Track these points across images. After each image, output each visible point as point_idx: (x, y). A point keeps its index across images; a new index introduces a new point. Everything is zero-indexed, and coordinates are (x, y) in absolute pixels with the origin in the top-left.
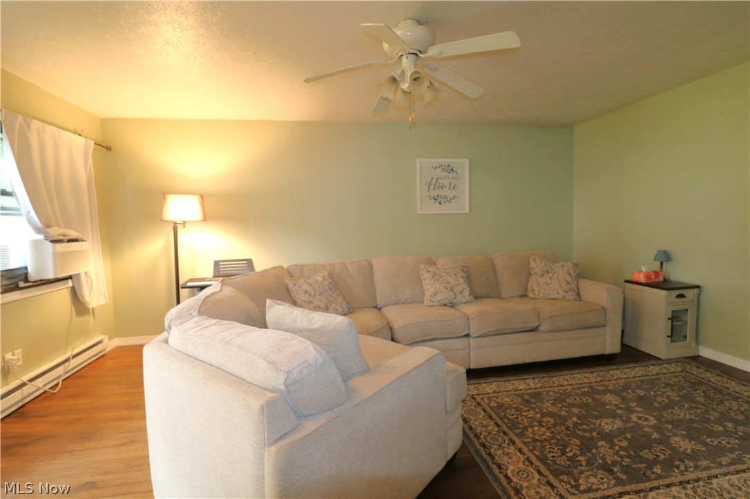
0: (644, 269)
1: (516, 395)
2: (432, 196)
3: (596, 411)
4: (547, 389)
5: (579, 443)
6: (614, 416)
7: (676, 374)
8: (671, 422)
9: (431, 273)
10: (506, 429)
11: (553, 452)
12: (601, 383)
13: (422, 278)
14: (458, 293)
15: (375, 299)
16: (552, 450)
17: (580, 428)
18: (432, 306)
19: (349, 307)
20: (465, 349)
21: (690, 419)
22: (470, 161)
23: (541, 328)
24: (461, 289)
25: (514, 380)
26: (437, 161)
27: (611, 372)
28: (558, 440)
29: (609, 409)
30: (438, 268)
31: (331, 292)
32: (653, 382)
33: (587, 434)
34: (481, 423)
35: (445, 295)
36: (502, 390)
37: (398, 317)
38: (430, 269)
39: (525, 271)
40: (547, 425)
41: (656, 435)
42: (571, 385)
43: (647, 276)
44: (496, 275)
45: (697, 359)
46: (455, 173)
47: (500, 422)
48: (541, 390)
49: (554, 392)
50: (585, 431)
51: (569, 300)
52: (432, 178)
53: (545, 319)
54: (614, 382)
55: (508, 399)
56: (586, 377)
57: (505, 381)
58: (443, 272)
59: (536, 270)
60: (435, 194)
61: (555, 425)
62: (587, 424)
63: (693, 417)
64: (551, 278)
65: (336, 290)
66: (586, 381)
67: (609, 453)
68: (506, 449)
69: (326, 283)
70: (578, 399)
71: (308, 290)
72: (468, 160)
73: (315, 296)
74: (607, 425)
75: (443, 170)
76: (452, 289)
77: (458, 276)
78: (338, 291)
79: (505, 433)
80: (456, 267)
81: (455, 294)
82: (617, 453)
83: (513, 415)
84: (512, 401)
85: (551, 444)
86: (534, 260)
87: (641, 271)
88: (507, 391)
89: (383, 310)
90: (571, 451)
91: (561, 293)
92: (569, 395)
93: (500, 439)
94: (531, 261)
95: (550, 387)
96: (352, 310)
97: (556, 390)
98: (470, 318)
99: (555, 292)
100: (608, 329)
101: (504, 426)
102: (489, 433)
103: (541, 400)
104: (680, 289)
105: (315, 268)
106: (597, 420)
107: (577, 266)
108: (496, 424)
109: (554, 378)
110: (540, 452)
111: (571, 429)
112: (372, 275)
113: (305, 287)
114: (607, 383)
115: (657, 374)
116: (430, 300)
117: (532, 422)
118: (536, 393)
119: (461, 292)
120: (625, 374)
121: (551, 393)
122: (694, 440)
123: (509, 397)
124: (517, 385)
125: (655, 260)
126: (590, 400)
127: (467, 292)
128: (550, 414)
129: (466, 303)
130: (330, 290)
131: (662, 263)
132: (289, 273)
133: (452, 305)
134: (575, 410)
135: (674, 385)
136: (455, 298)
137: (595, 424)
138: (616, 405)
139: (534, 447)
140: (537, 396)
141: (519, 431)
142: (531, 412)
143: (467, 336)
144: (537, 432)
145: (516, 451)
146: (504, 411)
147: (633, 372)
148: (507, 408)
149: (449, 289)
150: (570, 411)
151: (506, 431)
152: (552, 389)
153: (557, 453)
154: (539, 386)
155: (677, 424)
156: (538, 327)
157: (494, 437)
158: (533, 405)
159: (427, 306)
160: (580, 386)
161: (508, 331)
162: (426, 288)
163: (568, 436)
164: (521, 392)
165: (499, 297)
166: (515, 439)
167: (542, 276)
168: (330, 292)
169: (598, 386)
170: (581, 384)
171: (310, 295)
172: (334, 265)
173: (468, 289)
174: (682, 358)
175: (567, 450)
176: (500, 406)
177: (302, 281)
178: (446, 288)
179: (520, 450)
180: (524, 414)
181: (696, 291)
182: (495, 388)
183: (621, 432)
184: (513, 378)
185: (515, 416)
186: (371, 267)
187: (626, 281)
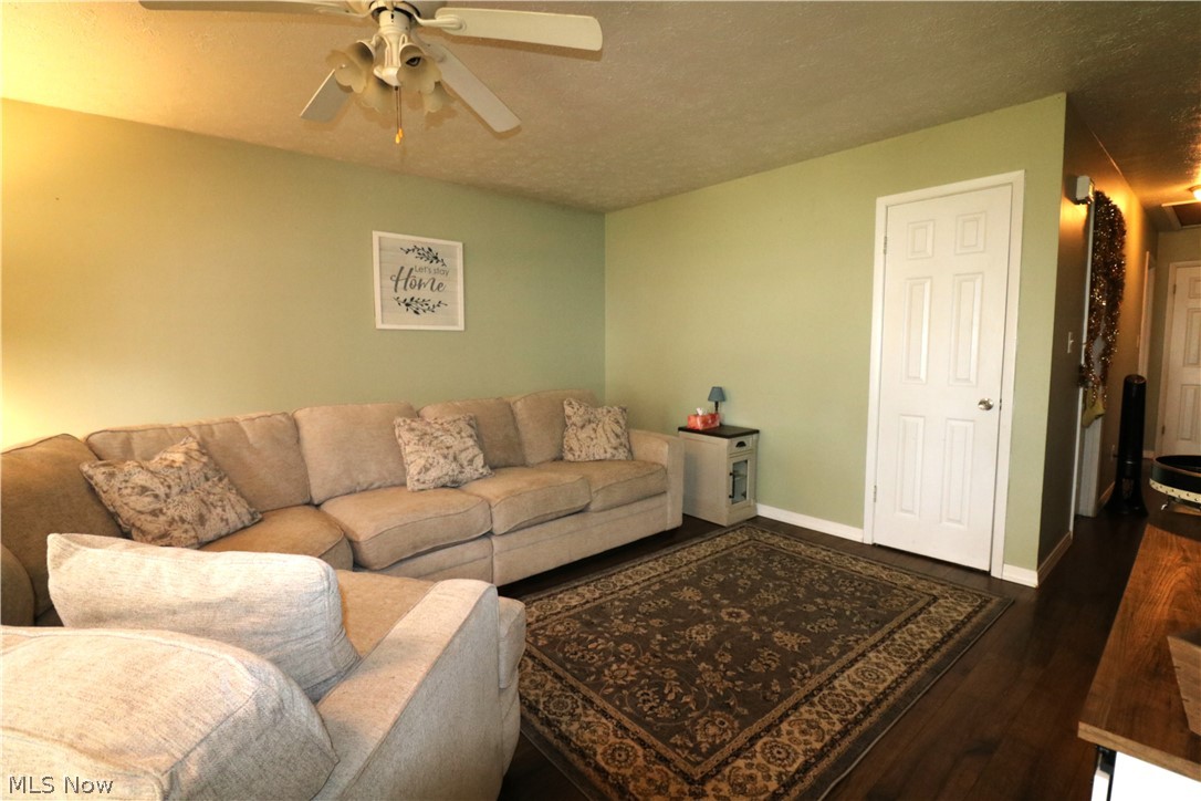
0: (700, 412)
1: (570, 617)
2: (402, 299)
3: (679, 617)
4: (609, 598)
5: (675, 675)
6: (702, 619)
7: (746, 544)
8: (764, 612)
9: (417, 433)
10: (573, 682)
11: (649, 701)
12: (672, 574)
13: (400, 441)
14: (465, 463)
15: (307, 486)
16: (646, 697)
17: (669, 649)
18: (422, 490)
19: (252, 510)
20: (485, 557)
21: (781, 603)
22: (464, 245)
23: (592, 507)
24: (471, 456)
25: (561, 592)
26: (410, 240)
27: (678, 554)
28: (649, 677)
29: (693, 610)
30: (429, 423)
31: (210, 483)
32: (724, 561)
33: (681, 657)
34: (532, 681)
35: (444, 469)
36: (548, 613)
37: (364, 520)
38: (414, 425)
39: (558, 422)
40: (627, 656)
41: (756, 636)
42: (637, 583)
43: (705, 422)
44: (517, 429)
45: (757, 521)
46: (440, 264)
47: (560, 672)
48: (601, 601)
49: (620, 600)
50: (675, 652)
51: (619, 460)
52: (402, 268)
53: (597, 492)
54: (685, 569)
55: (559, 628)
56: (651, 568)
57: (548, 597)
58: (438, 430)
59: (573, 419)
60: (408, 294)
61: (637, 654)
62: (677, 642)
63: (782, 599)
64: (595, 430)
65: (220, 480)
66: (653, 573)
67: (716, 679)
68: (583, 718)
69: (195, 466)
70: (653, 604)
71: (148, 484)
72: (460, 245)
73: (167, 496)
74: (701, 635)
75: (421, 256)
76: (455, 459)
77: (463, 434)
78: (226, 481)
79: (573, 689)
80: (459, 419)
81: (462, 466)
82: (724, 677)
83: (576, 653)
84: (569, 629)
85: (642, 688)
86: (570, 404)
87: (697, 415)
88: (556, 614)
89: (323, 507)
90: (670, 691)
91: (609, 450)
92: (639, 601)
93: (569, 701)
94: (566, 407)
95: (612, 593)
96: (260, 516)
97: (622, 597)
98: (493, 505)
99: (602, 451)
100: (669, 494)
101: (569, 676)
102: (550, 696)
103: (607, 617)
104: (740, 435)
105: (164, 437)
106: (685, 630)
107: (625, 410)
108: (556, 676)
109: (614, 577)
110: (632, 707)
111: (660, 655)
112: (298, 440)
113: (141, 478)
114: (678, 572)
115: (727, 549)
116: (418, 480)
117: (606, 659)
118: (596, 606)
119: (471, 462)
120: (693, 554)
121: (617, 603)
122: (795, 631)
123: (561, 624)
124: (566, 600)
125: (709, 399)
126: (668, 603)
127: (479, 461)
128: (626, 638)
129: (478, 479)
130: (207, 479)
131: (717, 404)
132: (92, 449)
133: (455, 485)
134: (655, 622)
135: (749, 560)
136: (461, 472)
137: (684, 637)
138: (699, 602)
139: (622, 700)
140: (599, 611)
141: (593, 678)
142: (600, 641)
143: (489, 534)
144: (617, 672)
145: (598, 716)
146: (561, 650)
147: (701, 550)
148: (565, 642)
149: (451, 457)
150: (649, 625)
151: (574, 684)
152: (615, 596)
153: (654, 699)
154: (597, 595)
155: (770, 612)
156: (588, 504)
157: (559, 702)
158: (600, 629)
159: (413, 491)
160: (648, 583)
161: (550, 517)
162: (409, 459)
163: (658, 666)
164: (576, 610)
165: (524, 465)
166: (592, 694)
167: (583, 427)
168: (207, 486)
169: (671, 577)
170: (649, 579)
171: (156, 496)
172: (209, 425)
173: (482, 456)
174: (744, 521)
175: (666, 691)
176: (554, 642)
177: (130, 466)
178: (445, 457)
179: (604, 713)
180: (590, 647)
181: (755, 436)
182: (537, 613)
183: (717, 641)
184: (558, 591)
185: (580, 654)
186: (296, 426)
187: (680, 429)
